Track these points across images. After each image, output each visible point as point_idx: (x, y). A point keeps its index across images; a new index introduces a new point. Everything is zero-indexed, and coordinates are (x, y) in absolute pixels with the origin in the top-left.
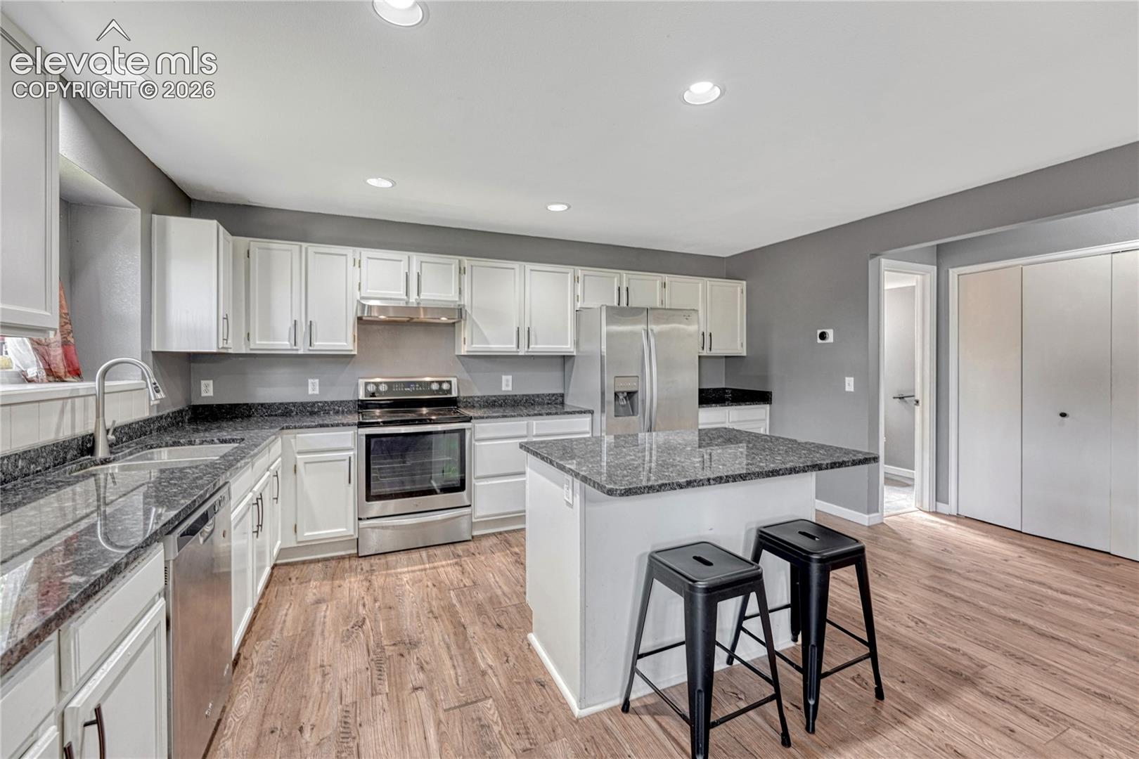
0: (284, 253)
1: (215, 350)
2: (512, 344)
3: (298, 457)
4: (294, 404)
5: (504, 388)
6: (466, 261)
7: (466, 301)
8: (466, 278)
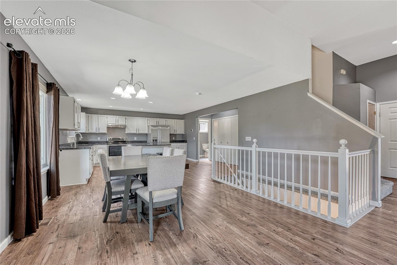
0: (95, 116)
1: (85, 132)
2: (135, 131)
3: (98, 149)
4: (95, 142)
5: (135, 139)
6: (127, 117)
7: (127, 124)
8: (127, 120)
